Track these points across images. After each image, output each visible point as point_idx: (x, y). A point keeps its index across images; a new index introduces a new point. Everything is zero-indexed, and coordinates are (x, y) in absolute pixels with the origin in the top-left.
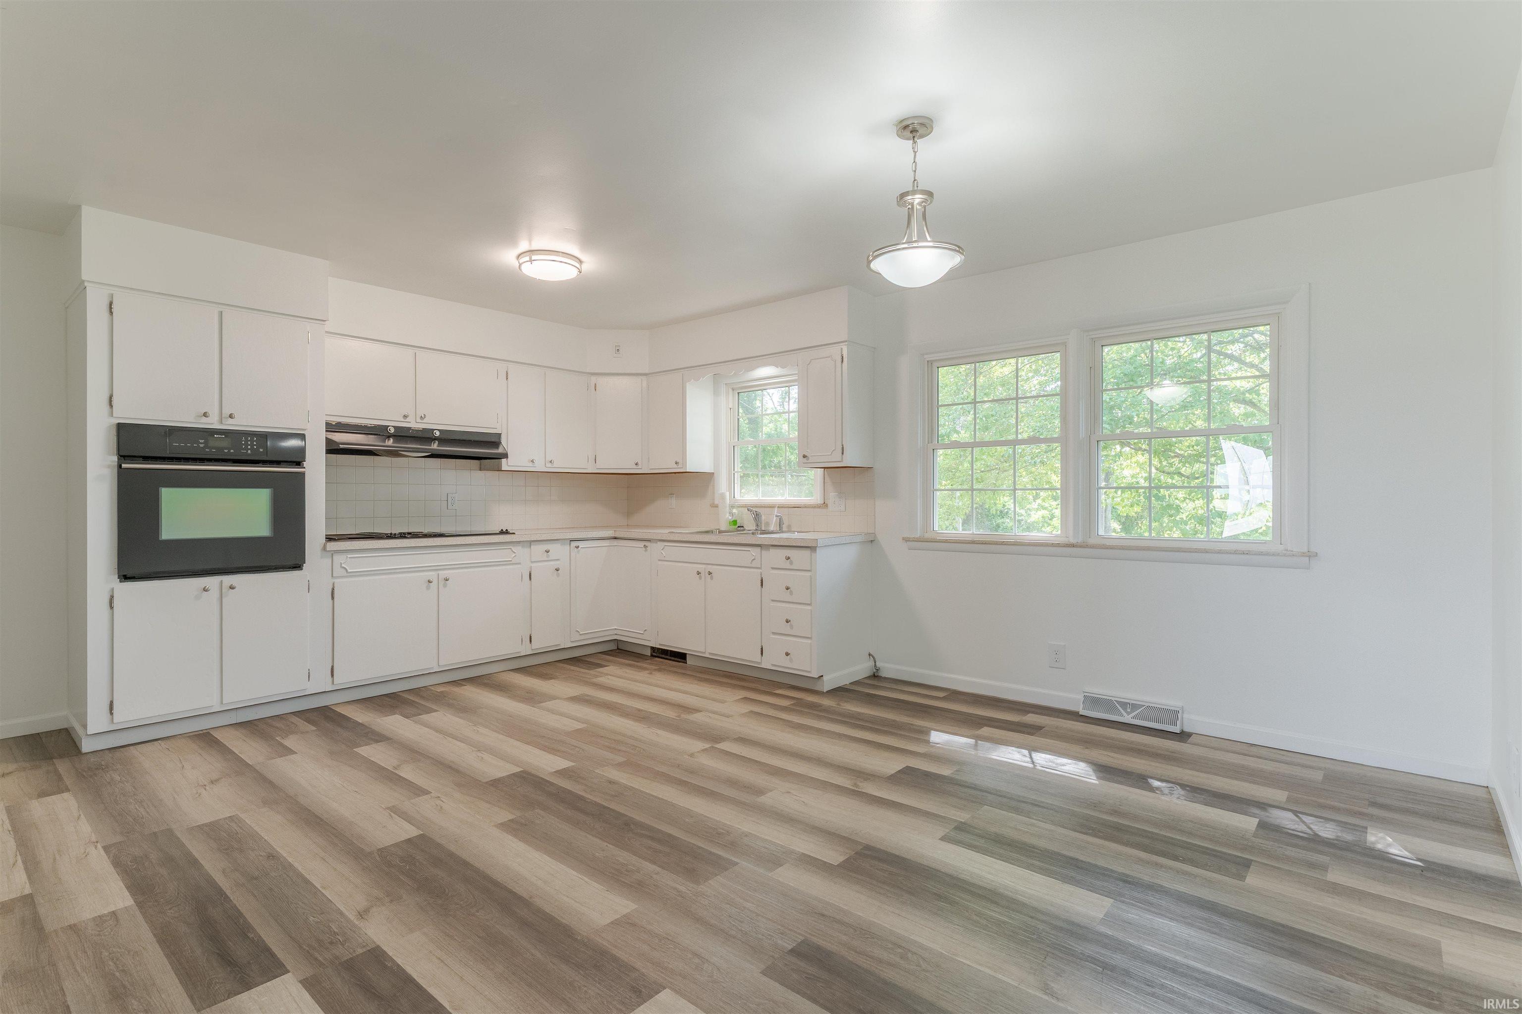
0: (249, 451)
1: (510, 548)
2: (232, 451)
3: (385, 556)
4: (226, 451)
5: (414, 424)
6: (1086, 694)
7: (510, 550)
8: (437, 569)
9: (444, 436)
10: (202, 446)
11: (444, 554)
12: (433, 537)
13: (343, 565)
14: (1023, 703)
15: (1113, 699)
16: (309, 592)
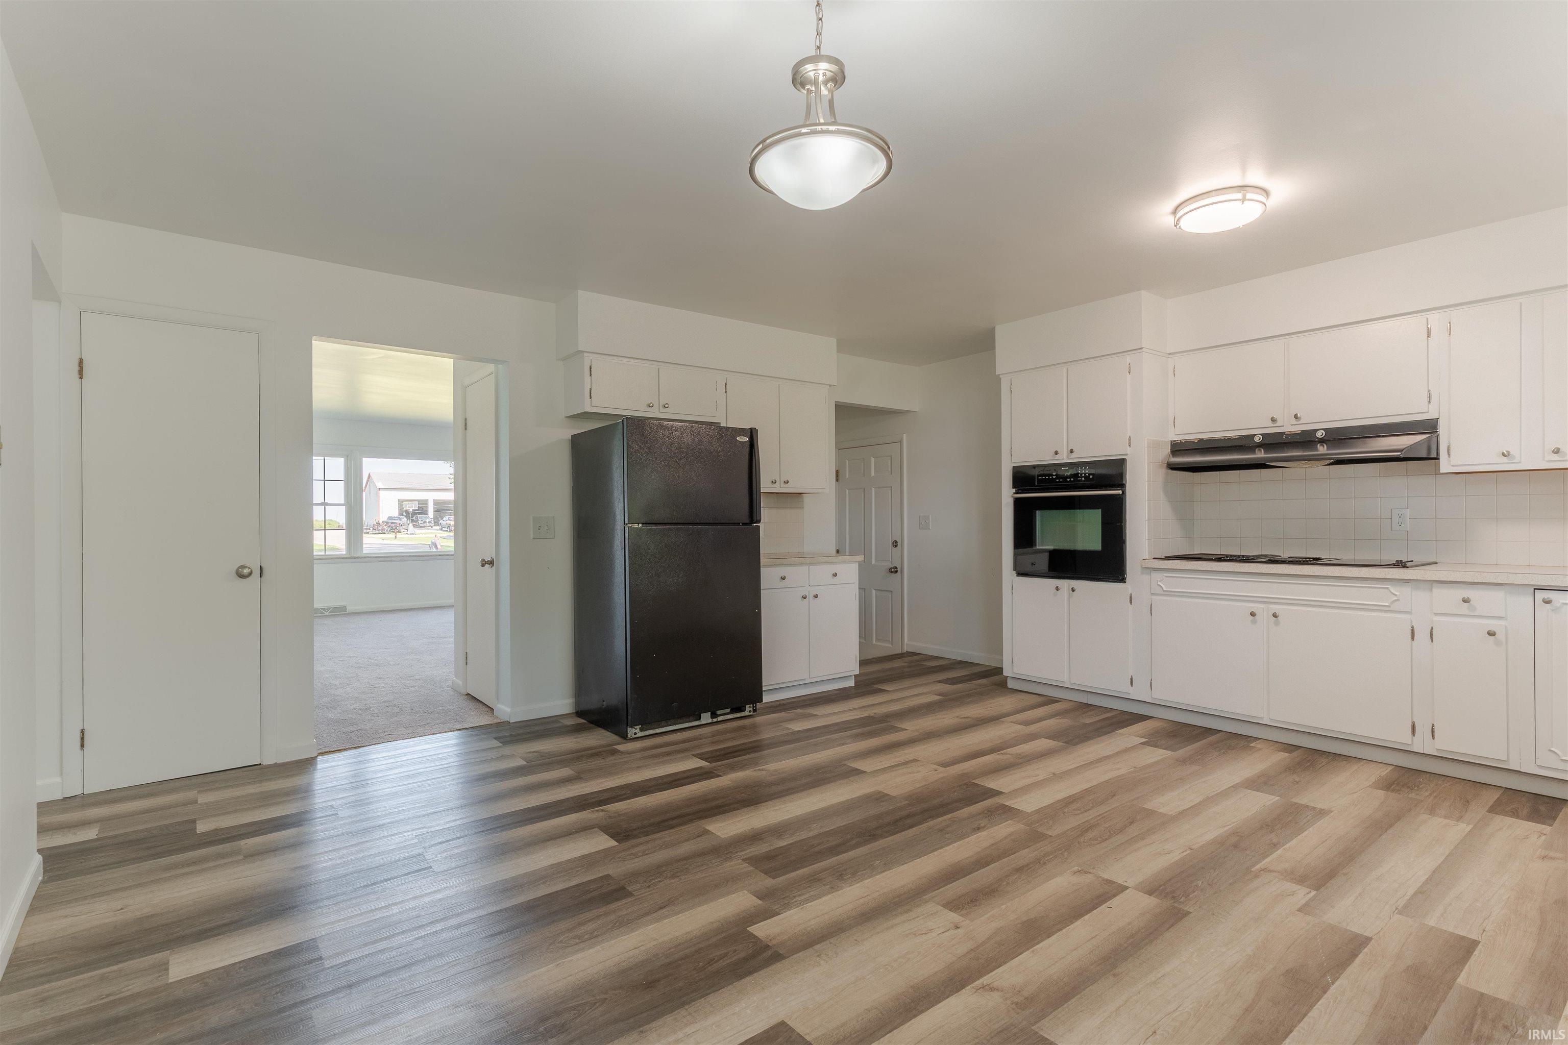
0: (1083, 478)
1: (1388, 588)
2: (1072, 479)
3: (1229, 580)
4: (1068, 480)
5: (1289, 427)
7: (1387, 590)
8: (1267, 601)
9: (1267, 442)
10: (1054, 477)
11: (1276, 585)
12: (1287, 563)
13: (1159, 583)
16: (1131, 603)
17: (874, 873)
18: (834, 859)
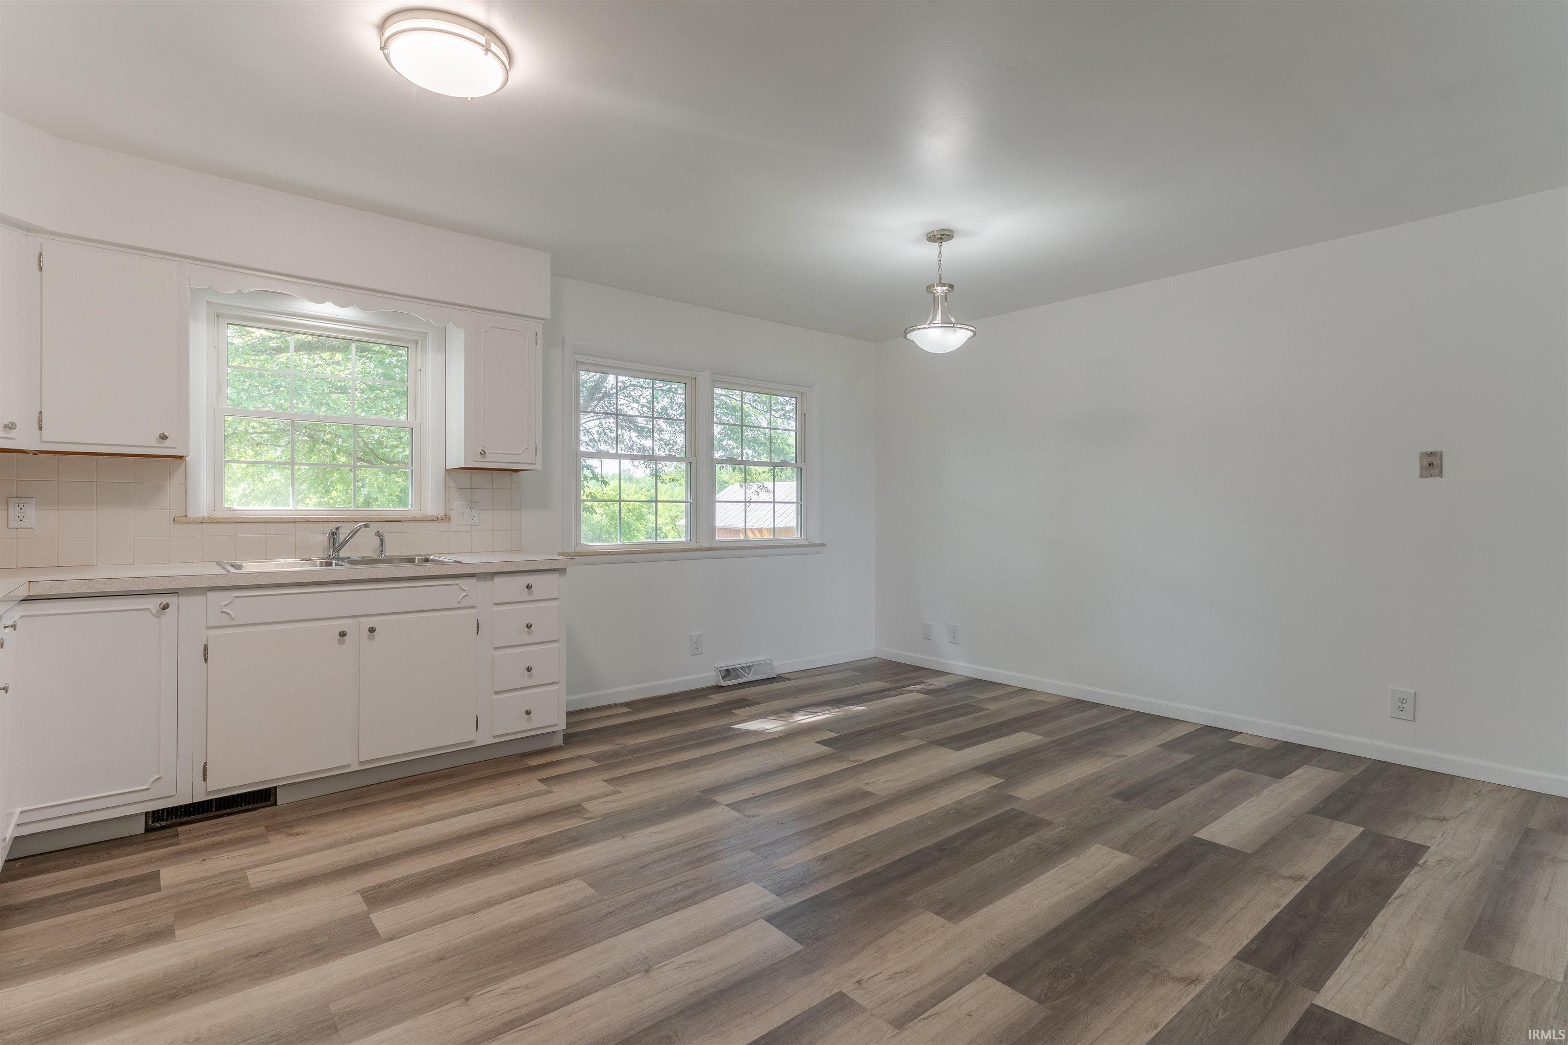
6: (720, 669)
14: (686, 692)
15: (736, 667)
17: (930, 814)
18: (970, 825)
